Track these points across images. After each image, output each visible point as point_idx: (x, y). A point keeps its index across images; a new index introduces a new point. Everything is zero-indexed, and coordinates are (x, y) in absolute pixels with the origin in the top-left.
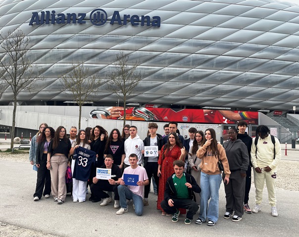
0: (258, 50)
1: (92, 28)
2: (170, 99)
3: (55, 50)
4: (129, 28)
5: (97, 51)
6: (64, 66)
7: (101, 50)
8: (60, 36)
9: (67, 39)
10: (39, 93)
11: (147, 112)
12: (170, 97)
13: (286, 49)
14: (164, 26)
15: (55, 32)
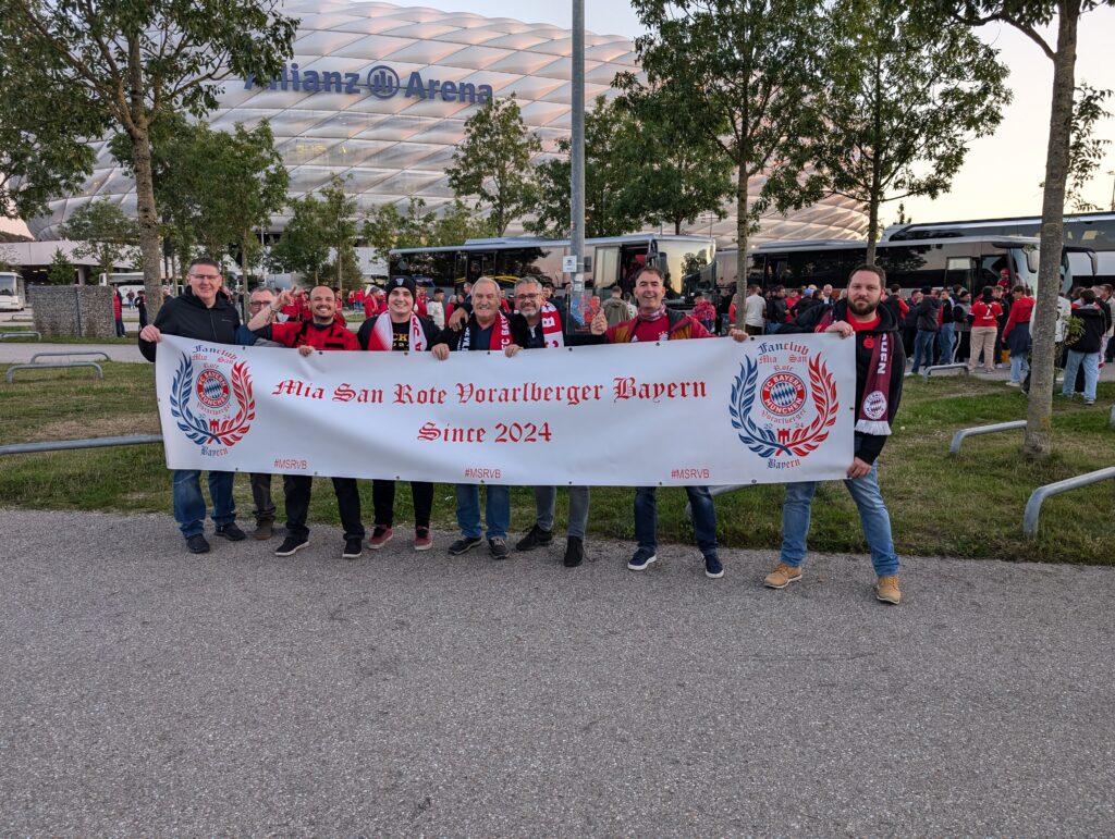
1: (372, 103)
3: (302, 140)
4: (438, 104)
5: (383, 145)
7: (390, 143)
8: (311, 114)
9: (323, 120)
15: (300, 105)
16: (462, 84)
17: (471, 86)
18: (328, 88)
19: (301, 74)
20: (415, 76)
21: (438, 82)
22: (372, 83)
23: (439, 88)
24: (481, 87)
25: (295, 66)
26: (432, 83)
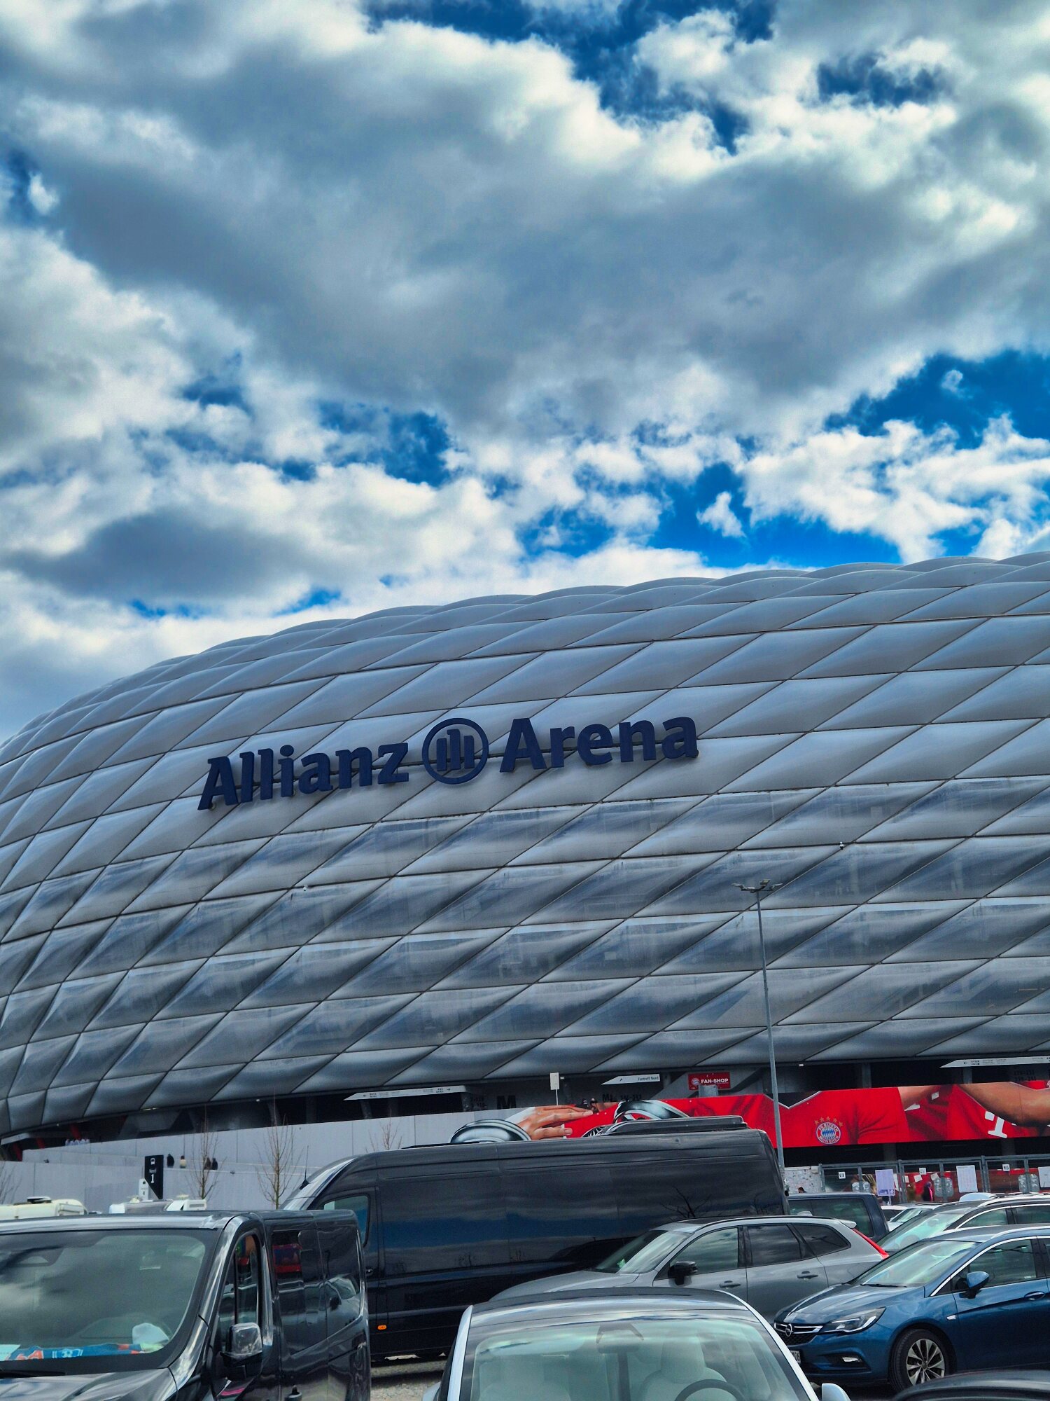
1: (437, 797)
2: (787, 1044)
3: (302, 894)
4: (575, 777)
5: (463, 880)
6: (337, 953)
7: (478, 875)
8: (317, 839)
9: (343, 847)
10: (247, 1070)
12: (783, 1033)
14: (713, 751)
15: (297, 825)
16: (624, 727)
17: (645, 726)
18: (346, 785)
19: (298, 763)
20: (521, 727)
21: (570, 730)
22: (433, 755)
23: (573, 742)
24: (669, 724)
25: (287, 750)
26: (559, 735)
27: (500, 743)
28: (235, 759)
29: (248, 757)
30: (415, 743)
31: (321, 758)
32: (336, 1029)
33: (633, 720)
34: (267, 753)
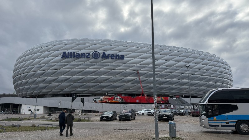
0: (167, 69)
1: (93, 60)
2: (129, 92)
3: (74, 70)
4: (110, 60)
7: (97, 70)
9: (80, 65)
11: (120, 99)
12: (129, 90)
13: (178, 68)
14: (125, 59)
15: (74, 61)
18: (82, 57)
19: (75, 54)
20: (104, 53)
21: (110, 55)
22: (93, 55)
23: (110, 56)
24: (121, 55)
25: (74, 52)
26: (109, 55)
27: (101, 55)
28: (67, 52)
29: (68, 52)
30: (91, 53)
31: (79, 54)
32: (76, 86)
33: (117, 54)
34: (71, 52)
